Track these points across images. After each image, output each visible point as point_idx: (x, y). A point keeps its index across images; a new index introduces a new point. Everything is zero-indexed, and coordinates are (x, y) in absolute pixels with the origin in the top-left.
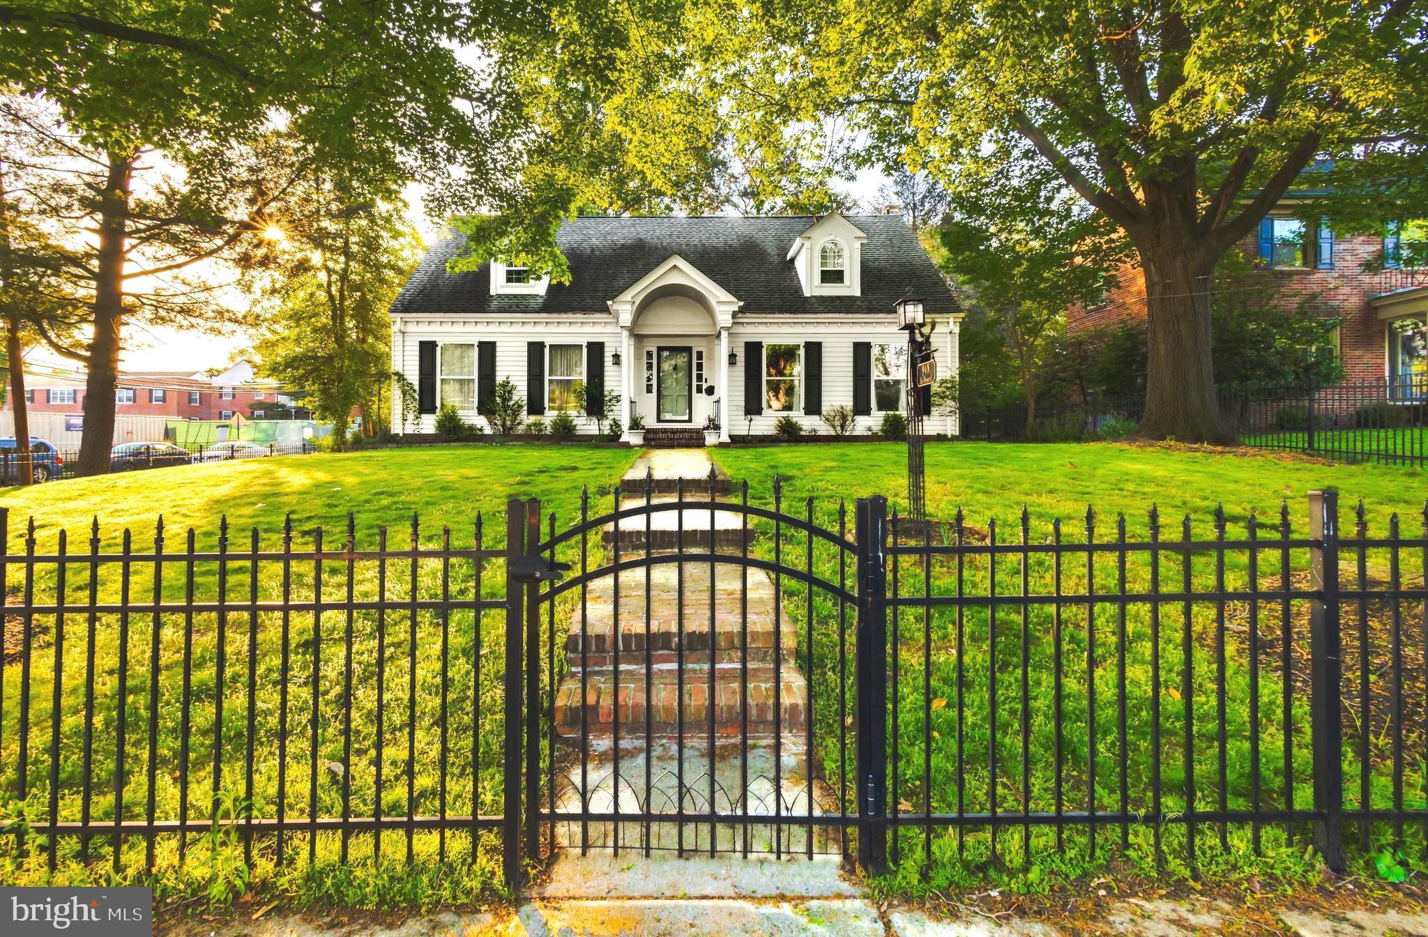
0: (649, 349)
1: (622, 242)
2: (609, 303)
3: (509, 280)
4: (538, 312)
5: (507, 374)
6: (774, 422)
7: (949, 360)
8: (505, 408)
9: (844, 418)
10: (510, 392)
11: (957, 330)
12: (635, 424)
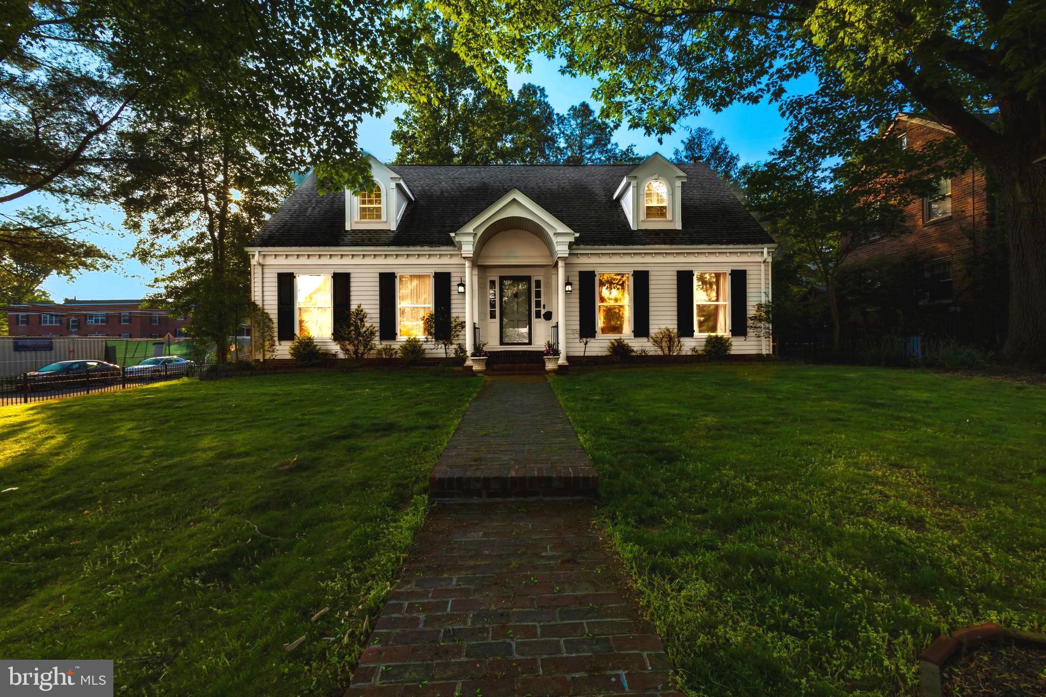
0: (493, 278)
1: (468, 185)
2: (452, 235)
3: (363, 217)
4: (388, 245)
5: (359, 302)
6: (607, 344)
7: (763, 286)
8: (359, 334)
9: (670, 339)
10: (362, 320)
11: (770, 260)
12: (478, 350)
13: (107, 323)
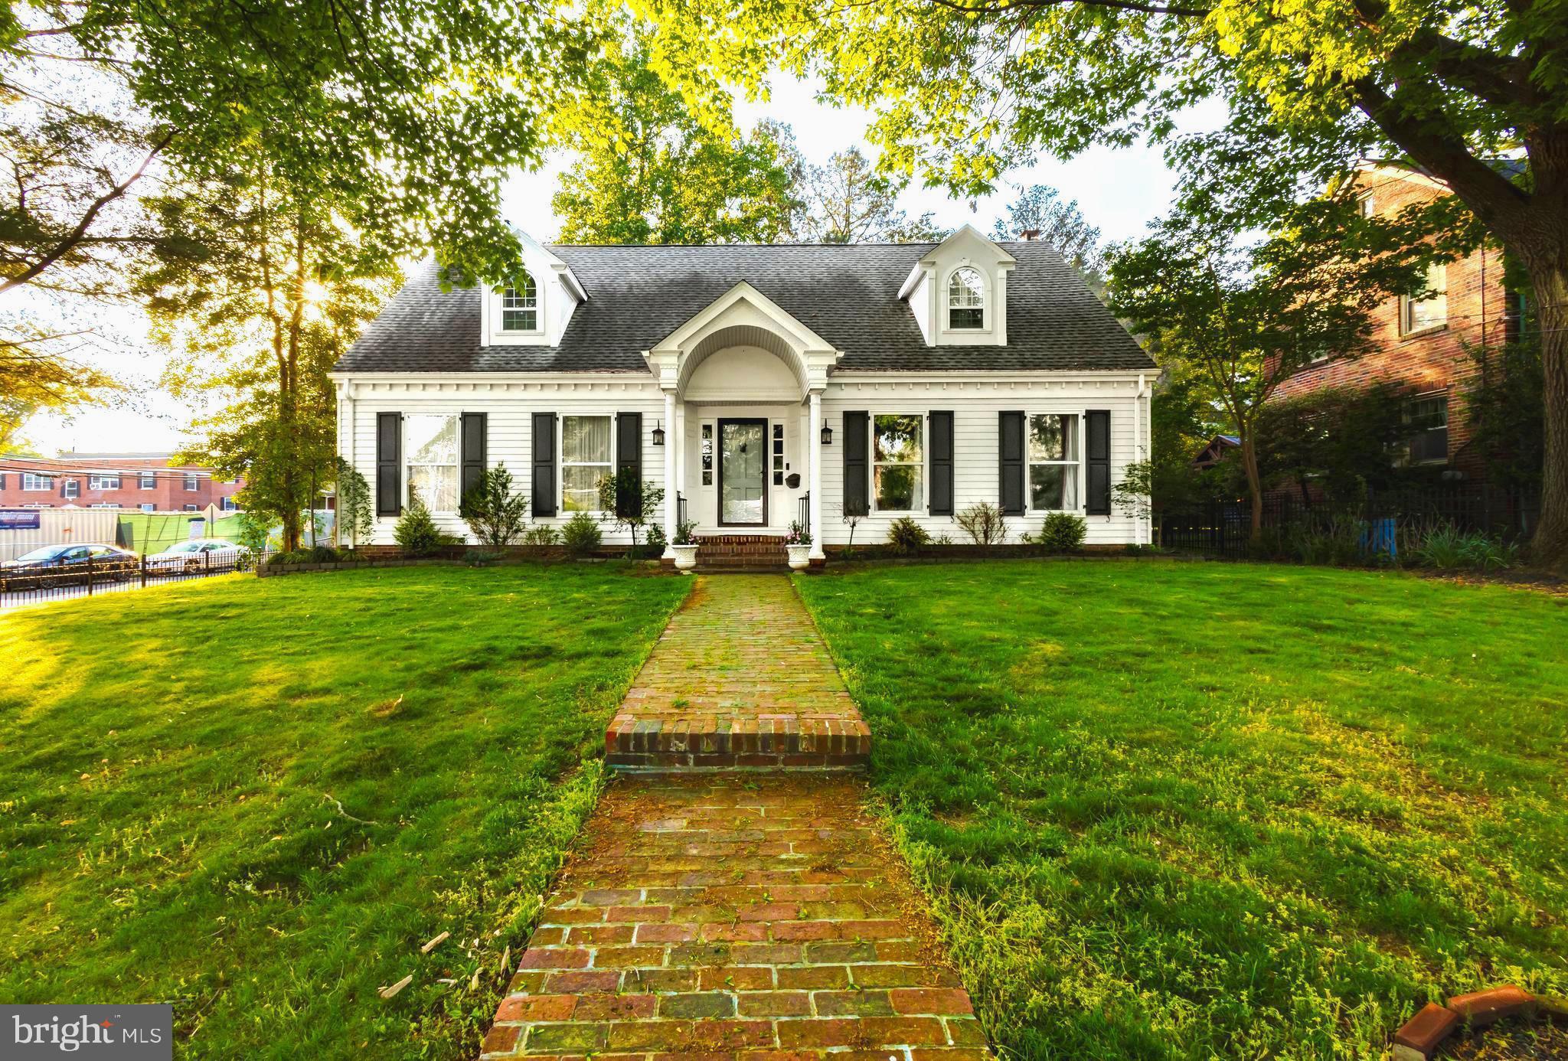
0: (708, 423)
1: (671, 277)
2: (645, 353)
3: (508, 326)
4: (546, 370)
5: (500, 458)
6: (888, 527)
7: (1137, 436)
8: (499, 507)
9: (988, 520)
10: (504, 486)
11: (1148, 394)
12: (683, 536)
13: (121, 486)
